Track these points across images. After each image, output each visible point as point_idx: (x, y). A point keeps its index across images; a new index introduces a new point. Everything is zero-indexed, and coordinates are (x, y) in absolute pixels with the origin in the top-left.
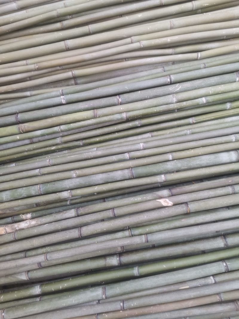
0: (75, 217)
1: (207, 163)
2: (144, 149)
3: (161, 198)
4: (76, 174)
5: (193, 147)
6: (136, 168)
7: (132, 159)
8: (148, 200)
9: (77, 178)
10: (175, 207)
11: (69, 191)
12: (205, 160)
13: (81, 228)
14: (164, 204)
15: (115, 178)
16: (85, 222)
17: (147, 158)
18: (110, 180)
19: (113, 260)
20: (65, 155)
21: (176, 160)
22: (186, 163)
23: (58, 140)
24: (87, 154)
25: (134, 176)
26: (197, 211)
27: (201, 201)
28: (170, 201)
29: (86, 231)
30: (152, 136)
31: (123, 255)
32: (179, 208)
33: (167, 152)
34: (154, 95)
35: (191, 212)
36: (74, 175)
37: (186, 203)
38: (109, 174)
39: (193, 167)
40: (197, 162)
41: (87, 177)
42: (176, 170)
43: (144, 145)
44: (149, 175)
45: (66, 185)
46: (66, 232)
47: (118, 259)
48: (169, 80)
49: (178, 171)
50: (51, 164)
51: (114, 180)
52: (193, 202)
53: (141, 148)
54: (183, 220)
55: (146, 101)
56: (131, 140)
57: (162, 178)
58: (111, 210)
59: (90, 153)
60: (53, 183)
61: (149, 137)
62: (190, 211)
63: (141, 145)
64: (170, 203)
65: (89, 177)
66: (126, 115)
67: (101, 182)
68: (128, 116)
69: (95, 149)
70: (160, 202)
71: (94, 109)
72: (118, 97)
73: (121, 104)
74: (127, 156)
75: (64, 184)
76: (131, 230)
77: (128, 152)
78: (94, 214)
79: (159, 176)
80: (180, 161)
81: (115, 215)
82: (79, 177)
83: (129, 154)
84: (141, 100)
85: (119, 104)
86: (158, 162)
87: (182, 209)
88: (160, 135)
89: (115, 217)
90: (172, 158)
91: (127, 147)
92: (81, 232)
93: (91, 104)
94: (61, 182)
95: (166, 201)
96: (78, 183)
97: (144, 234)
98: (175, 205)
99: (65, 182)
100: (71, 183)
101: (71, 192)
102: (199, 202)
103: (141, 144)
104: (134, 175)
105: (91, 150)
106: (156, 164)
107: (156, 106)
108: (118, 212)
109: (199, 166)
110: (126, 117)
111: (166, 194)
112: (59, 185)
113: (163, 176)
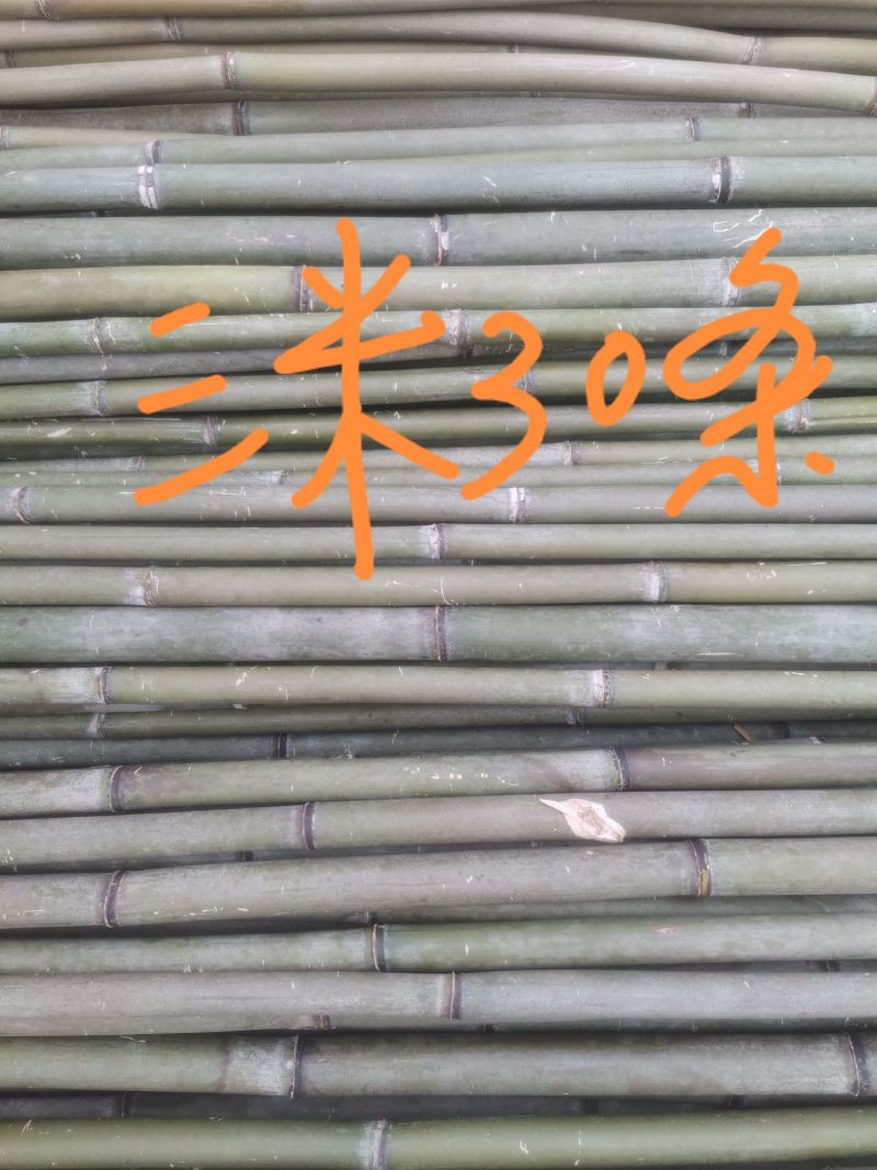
0: (102, 813)
1: (839, 650)
2: (526, 520)
3: (567, 789)
4: (148, 587)
5: (781, 555)
6: (466, 611)
7: (452, 559)
8: (497, 788)
9: (152, 611)
10: (636, 854)
11: (98, 671)
12: (831, 633)
13: (118, 877)
14: (579, 828)
15: (349, 644)
16: (147, 850)
17: (529, 571)
18: (317, 652)
19: (264, 1067)
20: (113, 479)
21: (676, 608)
22: (728, 629)
23: (85, 397)
24: (224, 492)
25: (449, 653)
26: (749, 893)
27: (776, 844)
28: (612, 815)
29: (142, 898)
30: (576, 463)
31: (318, 1051)
32: (654, 861)
33: (642, 554)
34: (629, 248)
35: (713, 893)
36: (138, 593)
37: (695, 842)
38: (319, 620)
39: (761, 655)
40: (786, 634)
41: (204, 615)
42: (669, 655)
43: (528, 500)
44: (527, 658)
45: (84, 638)
46: (35, 888)
47: (290, 1065)
48: (717, 180)
49: (675, 665)
50: (27, 511)
51: (339, 655)
52: (731, 844)
53: (510, 512)
54: (664, 931)
55: (580, 271)
56: (468, 462)
57: (590, 688)
58: (294, 812)
59: (243, 492)
60: (22, 613)
61: (559, 465)
62: (709, 890)
63: (513, 499)
64: (612, 830)
65: (216, 614)
66: (462, 324)
67: (271, 653)
68: (469, 331)
69: (275, 477)
70: (561, 813)
71: (296, 260)
72: (435, 222)
73: (446, 261)
74: (429, 540)
75: (75, 630)
76: (380, 933)
77: (441, 521)
78: (200, 818)
79: (575, 674)
80: (702, 614)
81: (309, 838)
82: (160, 604)
83: (440, 530)
84: (555, 260)
85: (437, 260)
86: (587, 598)
87: (667, 871)
88: (620, 464)
89: (310, 852)
90: (662, 590)
91: (437, 492)
92: (112, 899)
93: (291, 236)
94: (59, 619)
95: (590, 812)
96: (150, 638)
97: (446, 971)
98: (635, 840)
99: (84, 618)
100: (114, 633)
101: (104, 676)
102: (766, 852)
103: (513, 491)
104: (450, 648)
105: (247, 479)
106: (570, 610)
107: (625, 305)
108: (330, 825)
109: (794, 658)
110: (462, 335)
111: (599, 774)
112: (49, 629)
113: (597, 677)
